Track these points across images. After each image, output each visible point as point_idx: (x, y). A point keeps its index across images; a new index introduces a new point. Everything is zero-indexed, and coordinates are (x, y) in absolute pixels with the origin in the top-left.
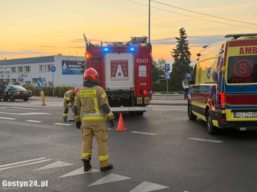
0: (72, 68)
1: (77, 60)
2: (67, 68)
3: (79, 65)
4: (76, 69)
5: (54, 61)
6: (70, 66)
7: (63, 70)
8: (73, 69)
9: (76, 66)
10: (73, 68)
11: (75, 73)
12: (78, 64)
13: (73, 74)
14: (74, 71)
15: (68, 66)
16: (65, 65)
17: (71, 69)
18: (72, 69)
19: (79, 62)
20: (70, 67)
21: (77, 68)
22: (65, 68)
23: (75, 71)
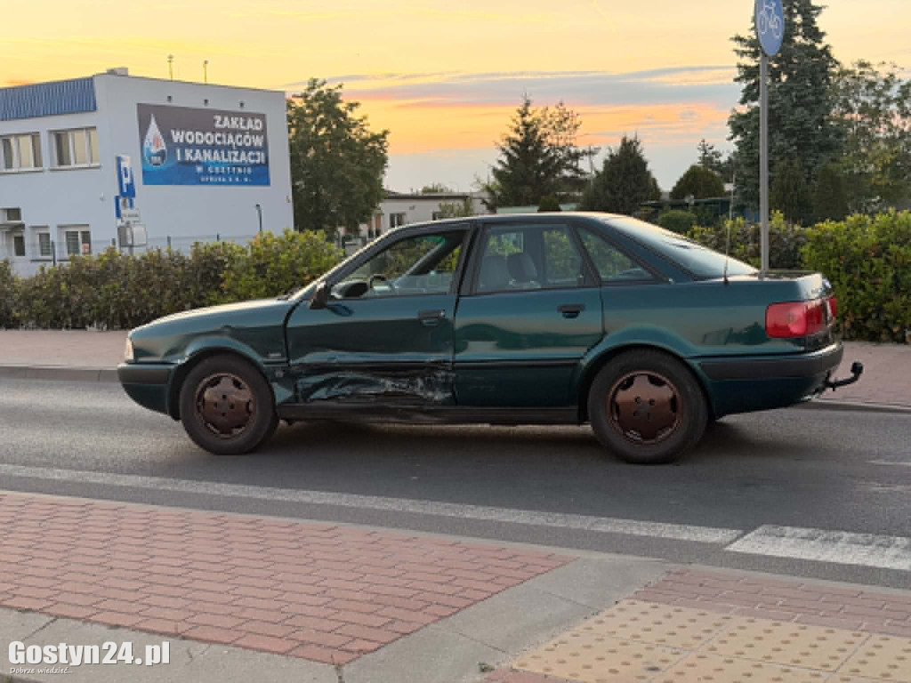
0: (189, 146)
1: (210, 106)
2: (163, 147)
3: (221, 131)
4: (207, 155)
5: (95, 109)
6: (177, 137)
7: (145, 157)
8: (193, 154)
9: (209, 138)
10: (194, 146)
11: (206, 173)
12: (218, 125)
13: (197, 180)
14: (198, 163)
15: (168, 138)
16: (154, 130)
17: (183, 154)
18: (188, 156)
19: (219, 118)
20: (178, 144)
21: (213, 147)
22: (154, 150)
23: (205, 166)
